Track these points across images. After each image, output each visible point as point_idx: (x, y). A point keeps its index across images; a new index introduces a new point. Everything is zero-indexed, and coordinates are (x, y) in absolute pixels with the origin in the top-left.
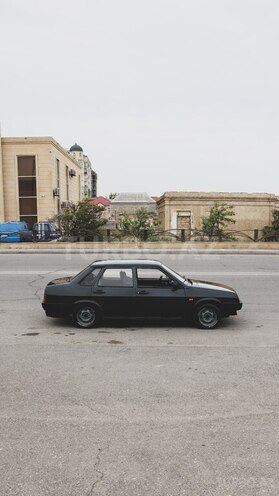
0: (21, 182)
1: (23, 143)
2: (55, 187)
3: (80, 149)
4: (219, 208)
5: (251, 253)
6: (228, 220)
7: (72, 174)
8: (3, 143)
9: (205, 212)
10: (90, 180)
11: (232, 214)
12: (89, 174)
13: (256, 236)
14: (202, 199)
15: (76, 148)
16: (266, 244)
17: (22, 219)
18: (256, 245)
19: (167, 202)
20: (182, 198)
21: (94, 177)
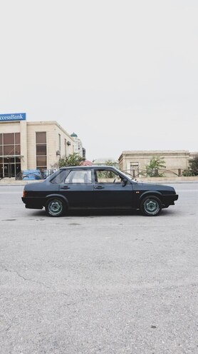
0: (37, 147)
1: (39, 125)
2: (58, 149)
3: (76, 136)
4: (156, 160)
5: (177, 183)
6: (161, 166)
7: (69, 144)
8: (27, 125)
9: (147, 162)
10: (82, 153)
11: (163, 162)
12: (81, 149)
13: (180, 173)
14: (145, 154)
15: (74, 135)
16: (186, 178)
17: (37, 168)
18: (180, 178)
19: (124, 157)
20: (133, 155)
21: (84, 151)
